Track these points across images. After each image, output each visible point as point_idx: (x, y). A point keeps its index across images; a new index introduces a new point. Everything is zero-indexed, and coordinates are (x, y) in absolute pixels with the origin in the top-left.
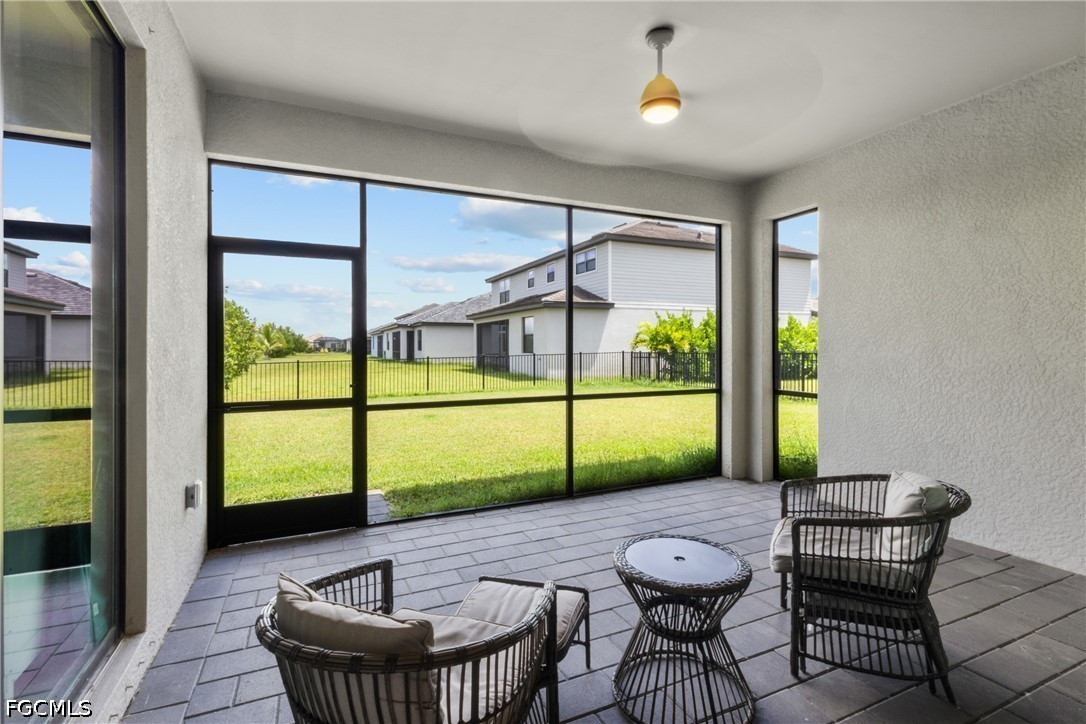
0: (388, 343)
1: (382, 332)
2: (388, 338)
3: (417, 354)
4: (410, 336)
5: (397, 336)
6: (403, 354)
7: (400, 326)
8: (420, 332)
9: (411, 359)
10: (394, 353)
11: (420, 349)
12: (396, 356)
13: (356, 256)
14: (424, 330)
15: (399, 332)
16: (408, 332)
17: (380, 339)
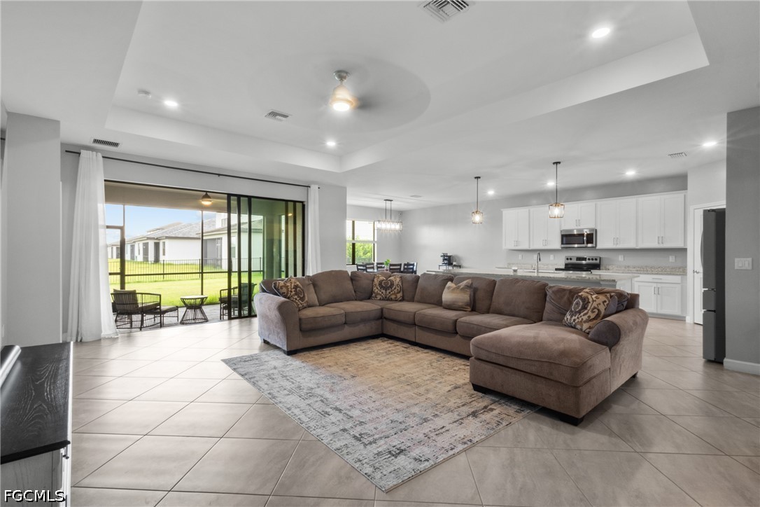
0: (139, 250)
1: (134, 242)
2: (139, 247)
3: (162, 258)
4: (157, 245)
5: (146, 245)
6: (151, 257)
7: (148, 238)
8: (164, 243)
9: (157, 260)
10: (144, 258)
11: (164, 254)
12: (146, 259)
13: (122, 229)
14: (167, 242)
15: (148, 243)
16: (155, 243)
17: (133, 247)
